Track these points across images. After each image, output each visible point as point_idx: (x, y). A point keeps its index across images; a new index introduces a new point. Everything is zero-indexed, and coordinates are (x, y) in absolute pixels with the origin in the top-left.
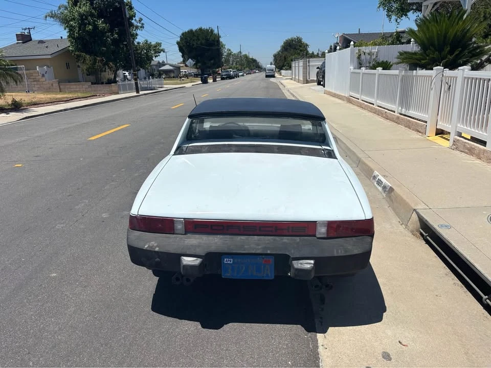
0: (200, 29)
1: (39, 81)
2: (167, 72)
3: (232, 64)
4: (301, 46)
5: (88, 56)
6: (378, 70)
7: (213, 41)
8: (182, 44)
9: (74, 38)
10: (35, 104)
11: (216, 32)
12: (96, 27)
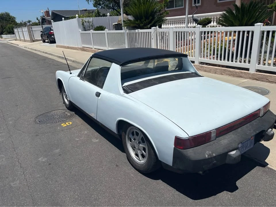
4: (10, 19)
6: (106, 30)
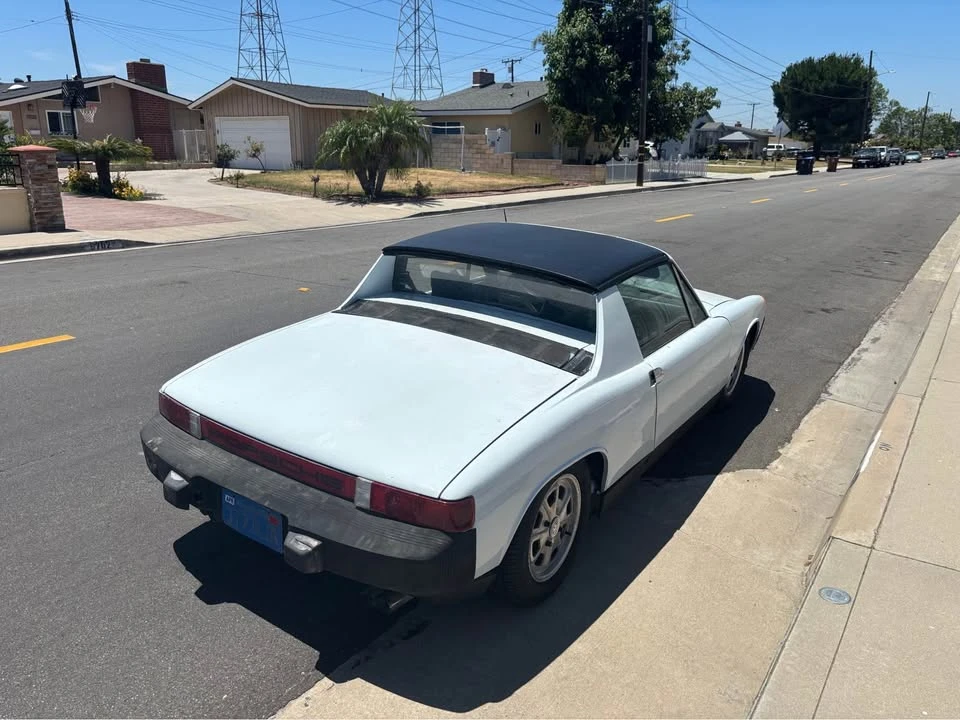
0: (832, 58)
1: (484, 153)
2: (736, 146)
3: (902, 134)
5: (568, 113)
7: (856, 83)
8: (784, 88)
9: (554, 81)
10: (452, 193)
11: (866, 64)
12: (593, 59)
